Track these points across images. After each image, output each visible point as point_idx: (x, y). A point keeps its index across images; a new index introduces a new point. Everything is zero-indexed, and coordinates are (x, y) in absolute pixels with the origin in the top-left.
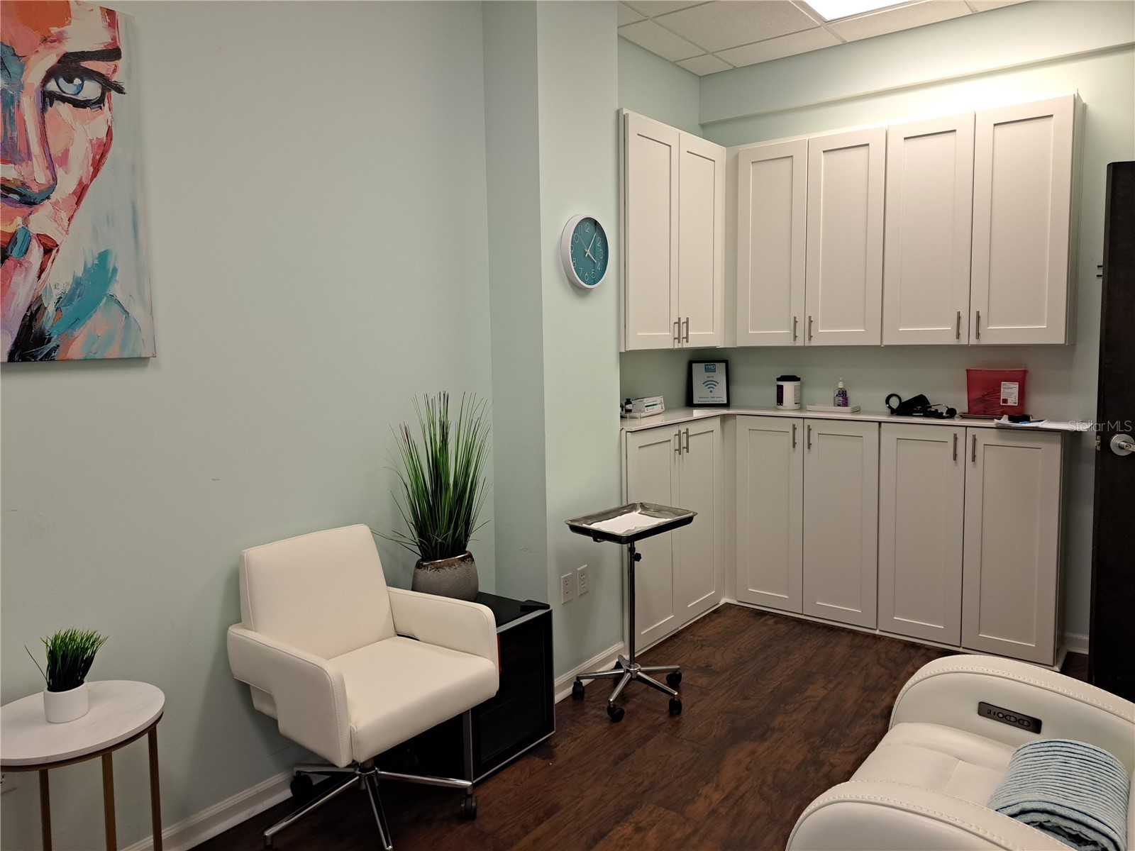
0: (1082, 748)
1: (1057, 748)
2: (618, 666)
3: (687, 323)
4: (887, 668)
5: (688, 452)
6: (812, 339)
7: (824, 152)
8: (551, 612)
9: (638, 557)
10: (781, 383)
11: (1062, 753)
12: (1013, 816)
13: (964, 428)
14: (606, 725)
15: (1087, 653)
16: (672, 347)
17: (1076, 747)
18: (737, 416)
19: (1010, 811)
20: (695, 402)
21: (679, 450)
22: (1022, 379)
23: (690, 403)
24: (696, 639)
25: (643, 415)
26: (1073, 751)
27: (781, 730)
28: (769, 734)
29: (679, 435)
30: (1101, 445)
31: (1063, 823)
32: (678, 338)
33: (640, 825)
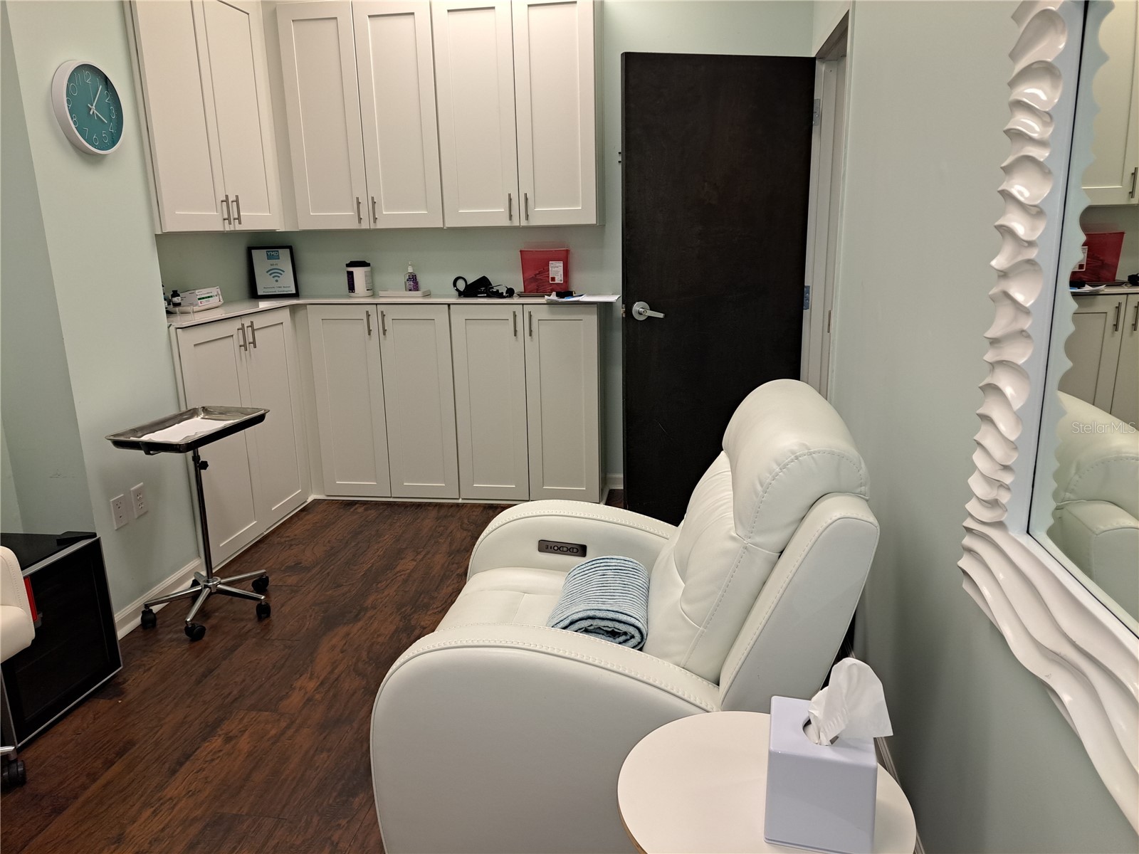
0: (615, 561)
1: (598, 565)
2: (195, 583)
3: (237, 201)
4: (469, 531)
5: (255, 347)
6: (377, 221)
7: (369, 16)
8: (98, 541)
9: (204, 465)
10: (350, 269)
11: (601, 568)
12: (565, 628)
13: (521, 306)
14: (186, 646)
15: (622, 488)
16: (222, 229)
17: (611, 561)
18: (308, 306)
19: (562, 624)
20: (259, 294)
21: (245, 346)
22: (565, 257)
23: (254, 295)
24: (283, 540)
25: (196, 308)
26: (609, 564)
27: (374, 607)
28: (362, 614)
29: (242, 328)
30: (626, 312)
31: (602, 623)
32: (229, 219)
33: (231, 734)
